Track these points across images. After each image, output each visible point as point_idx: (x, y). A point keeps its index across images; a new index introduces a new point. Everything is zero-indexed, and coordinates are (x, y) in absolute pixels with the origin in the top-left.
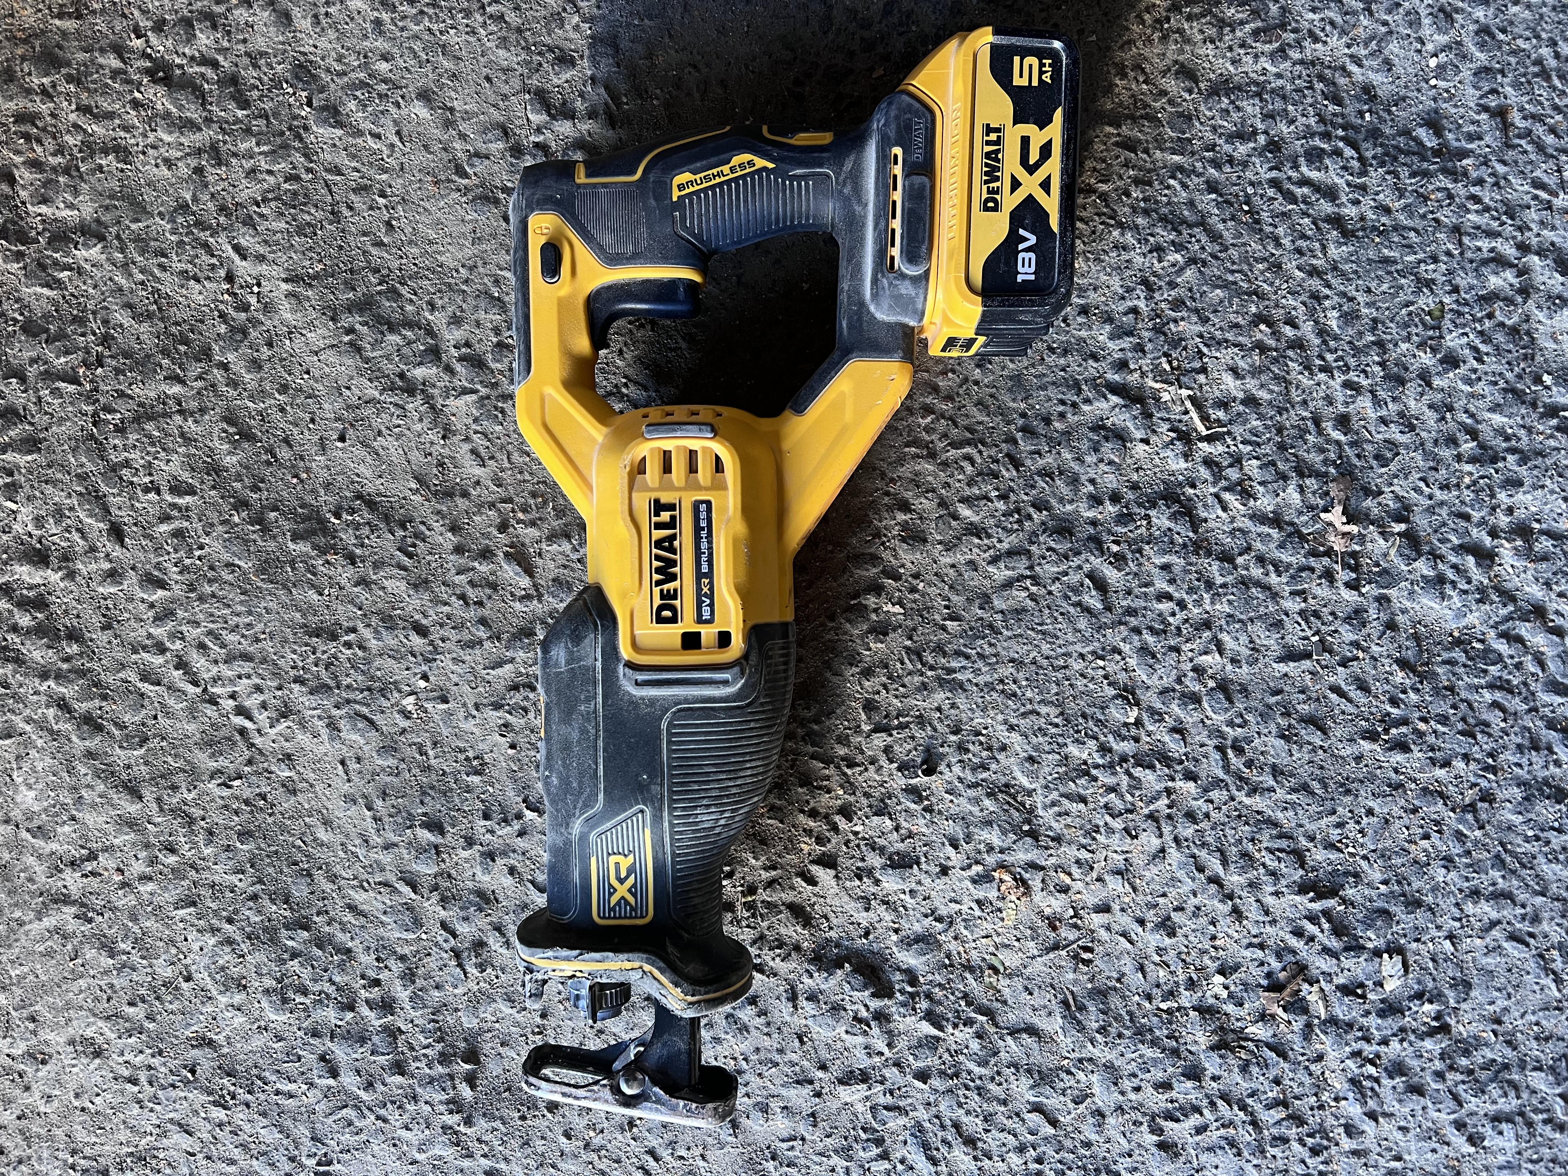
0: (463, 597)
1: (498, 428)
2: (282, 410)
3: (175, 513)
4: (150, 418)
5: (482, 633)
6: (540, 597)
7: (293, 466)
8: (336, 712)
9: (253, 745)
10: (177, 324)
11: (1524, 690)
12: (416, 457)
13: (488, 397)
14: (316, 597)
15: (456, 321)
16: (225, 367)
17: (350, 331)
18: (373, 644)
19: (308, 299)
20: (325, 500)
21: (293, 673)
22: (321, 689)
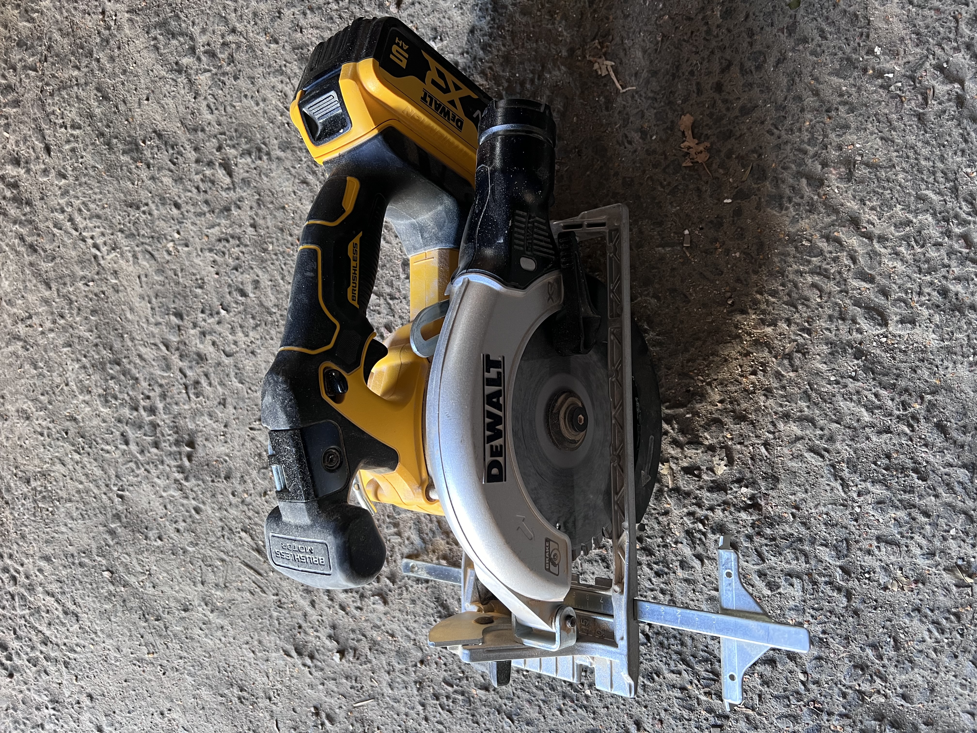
0: (198, 188)
1: (220, 92)
2: (123, 84)
3: (72, 139)
4: (64, 88)
5: (205, 209)
6: (234, 189)
7: (126, 115)
8: (137, 249)
9: (100, 264)
10: (80, 38)
11: (838, 277)
12: (181, 109)
13: (216, 74)
14: (131, 186)
15: (204, 31)
16: (98, 60)
17: (155, 39)
18: (155, 213)
19: (137, 22)
20: (140, 133)
21: (119, 227)
22: (131, 236)
